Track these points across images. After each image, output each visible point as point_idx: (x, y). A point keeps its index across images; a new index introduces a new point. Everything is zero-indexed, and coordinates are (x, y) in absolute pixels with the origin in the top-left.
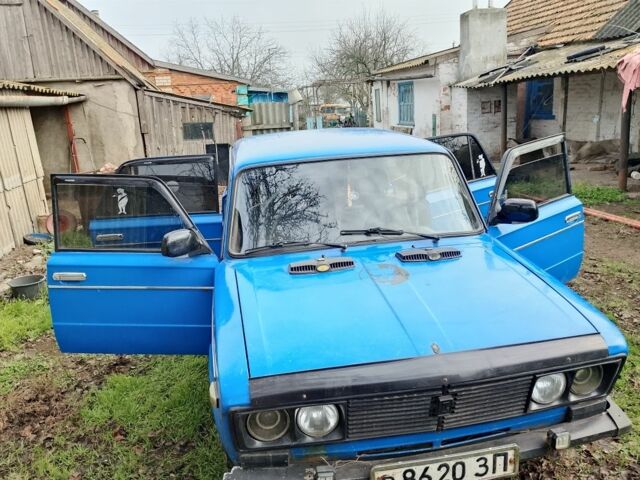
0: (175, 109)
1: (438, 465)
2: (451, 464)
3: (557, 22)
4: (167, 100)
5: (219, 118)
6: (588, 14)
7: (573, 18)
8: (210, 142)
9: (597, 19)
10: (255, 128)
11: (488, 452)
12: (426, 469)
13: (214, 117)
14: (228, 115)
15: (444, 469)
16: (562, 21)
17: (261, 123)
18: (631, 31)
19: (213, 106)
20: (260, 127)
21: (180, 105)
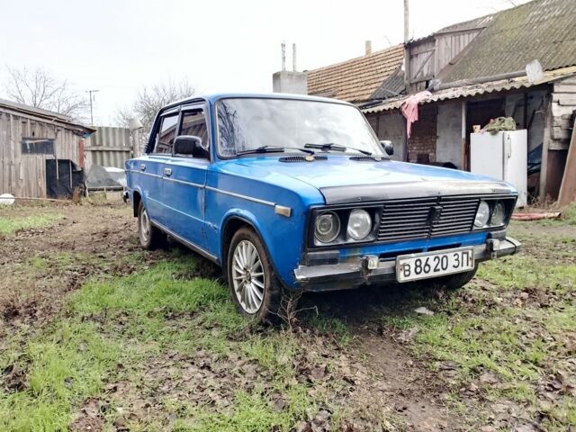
0: (15, 124)
1: (434, 257)
2: (441, 256)
3: (340, 89)
4: (7, 114)
5: (62, 134)
6: (363, 84)
7: (352, 86)
8: (50, 157)
9: (369, 87)
10: (94, 149)
11: (459, 251)
12: (428, 259)
13: (56, 134)
14: (71, 133)
15: (437, 260)
16: (343, 88)
17: (101, 144)
18: (396, 94)
19: (56, 123)
20: (100, 148)
21: (21, 120)
